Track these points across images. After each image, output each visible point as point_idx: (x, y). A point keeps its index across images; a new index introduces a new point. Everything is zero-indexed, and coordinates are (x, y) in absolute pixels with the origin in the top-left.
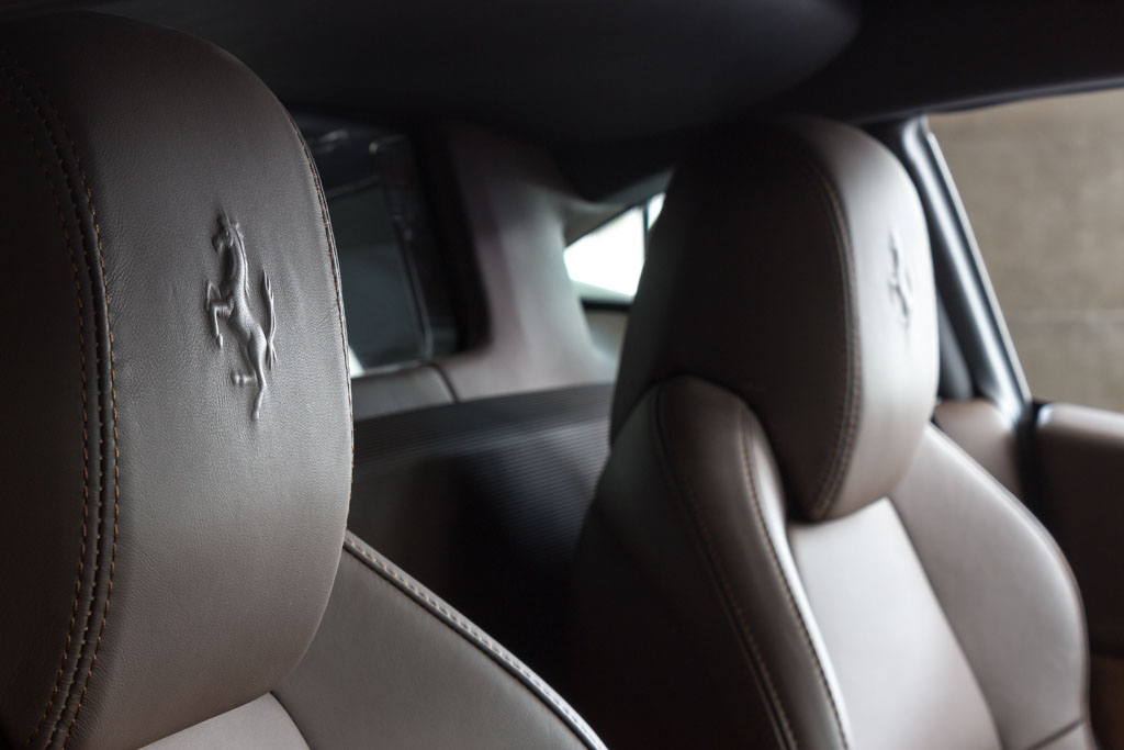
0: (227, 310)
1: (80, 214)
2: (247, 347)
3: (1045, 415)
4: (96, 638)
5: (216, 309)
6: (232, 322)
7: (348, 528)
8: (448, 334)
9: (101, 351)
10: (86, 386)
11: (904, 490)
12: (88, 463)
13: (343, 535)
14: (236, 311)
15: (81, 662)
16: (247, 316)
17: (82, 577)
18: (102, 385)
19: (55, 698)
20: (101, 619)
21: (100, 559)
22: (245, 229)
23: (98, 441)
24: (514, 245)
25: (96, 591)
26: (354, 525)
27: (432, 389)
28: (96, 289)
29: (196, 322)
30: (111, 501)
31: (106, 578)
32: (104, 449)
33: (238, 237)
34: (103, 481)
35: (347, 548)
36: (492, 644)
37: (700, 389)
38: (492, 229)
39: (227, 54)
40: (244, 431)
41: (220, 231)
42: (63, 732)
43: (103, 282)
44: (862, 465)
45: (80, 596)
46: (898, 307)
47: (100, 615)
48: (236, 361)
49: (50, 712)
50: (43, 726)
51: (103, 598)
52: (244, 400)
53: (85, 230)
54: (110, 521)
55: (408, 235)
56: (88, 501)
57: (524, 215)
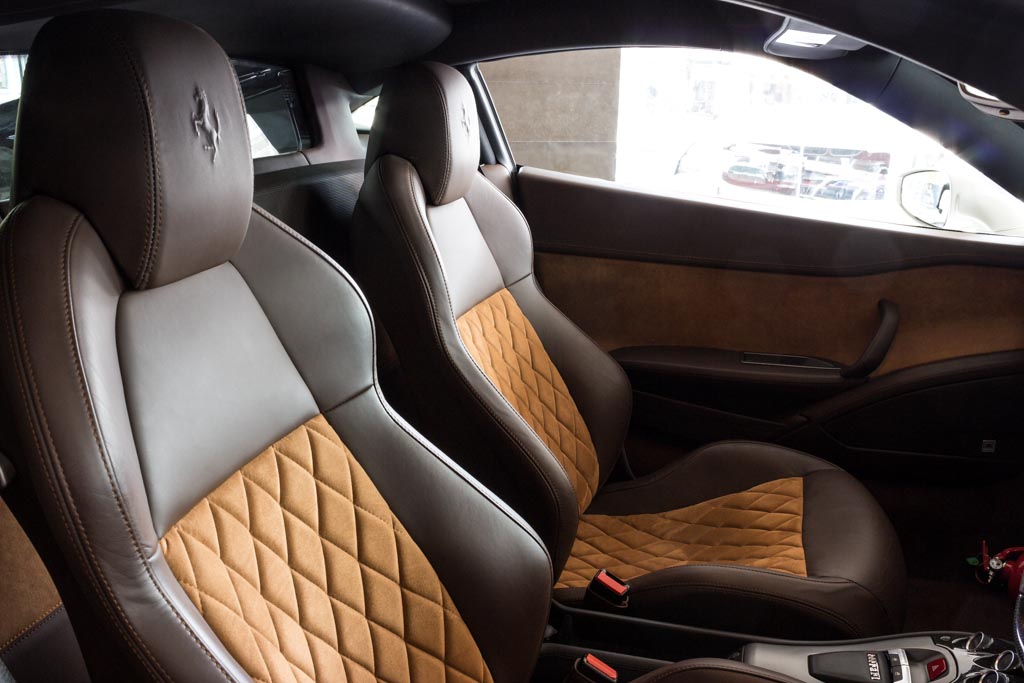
0: (201, 123)
1: (140, 86)
2: (209, 136)
3: (521, 170)
4: (156, 241)
5: (196, 122)
6: (203, 127)
7: (254, 201)
8: (308, 142)
9: (151, 137)
10: (146, 149)
11: (469, 195)
12: (149, 178)
13: (251, 204)
14: (204, 123)
15: (151, 249)
16: (208, 125)
17: (149, 219)
18: (152, 149)
19: (143, 262)
20: (158, 234)
21: (155, 213)
22: (208, 94)
23: (152, 169)
24: (331, 109)
25: (155, 224)
26: (256, 200)
27: (301, 161)
28: (148, 114)
29: (188, 126)
30: (158, 192)
31: (158, 219)
32: (154, 172)
33: (204, 95)
34: (155, 184)
35: (253, 209)
36: (311, 244)
37: (394, 158)
38: (322, 103)
39: (200, 29)
40: (209, 167)
41: (197, 93)
42: (147, 275)
43: (150, 111)
44: (452, 185)
45: (149, 226)
46: (465, 129)
47: (157, 232)
48: (205, 141)
49: (142, 268)
50: (140, 273)
51: (158, 226)
52: (209, 155)
53: (142, 91)
54: (158, 198)
55: (291, 106)
56: (150, 191)
57: (334, 98)
